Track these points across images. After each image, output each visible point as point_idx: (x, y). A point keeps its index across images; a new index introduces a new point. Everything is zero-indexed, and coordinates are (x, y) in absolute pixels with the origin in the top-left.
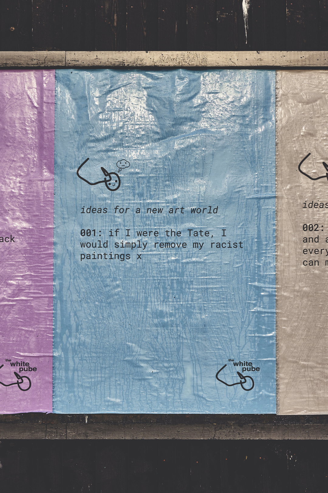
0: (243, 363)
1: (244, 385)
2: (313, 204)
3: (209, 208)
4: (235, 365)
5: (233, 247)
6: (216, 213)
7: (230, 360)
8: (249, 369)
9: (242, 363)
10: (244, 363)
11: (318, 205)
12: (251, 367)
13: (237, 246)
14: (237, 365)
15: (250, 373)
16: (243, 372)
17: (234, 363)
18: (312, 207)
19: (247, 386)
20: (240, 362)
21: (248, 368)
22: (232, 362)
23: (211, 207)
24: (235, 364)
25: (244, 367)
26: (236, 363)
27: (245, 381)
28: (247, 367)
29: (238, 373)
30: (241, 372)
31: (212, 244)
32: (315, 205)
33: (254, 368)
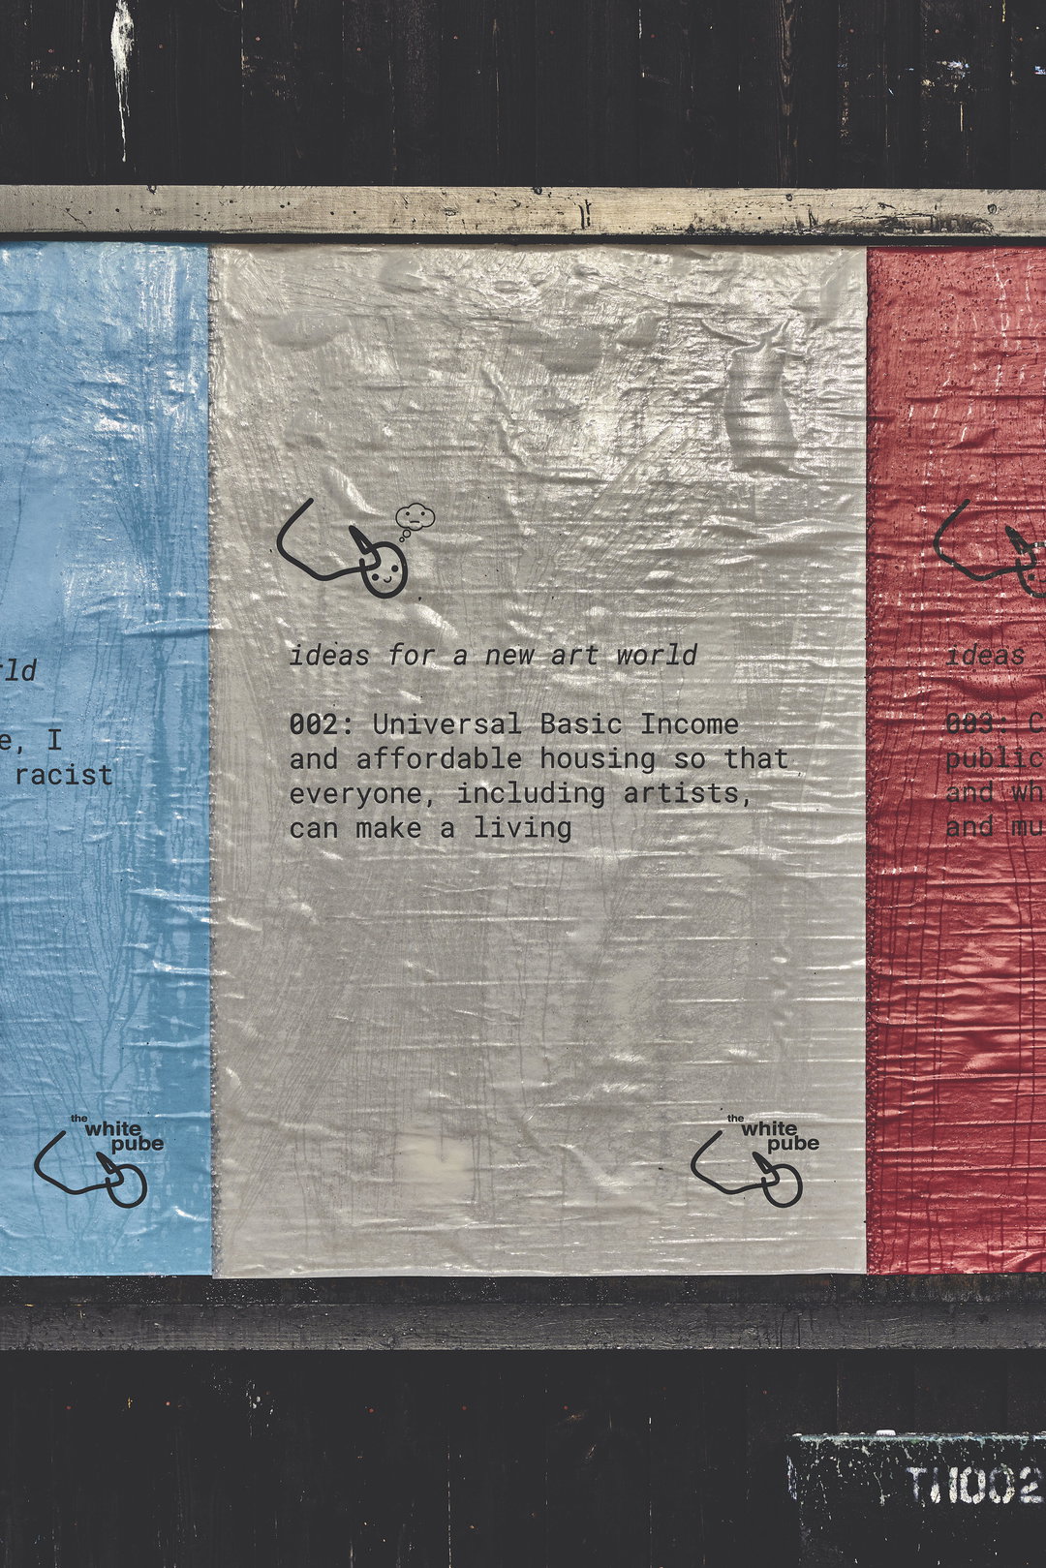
0: (115, 1125)
1: (117, 1190)
2: (321, 654)
3: (10, 664)
4: (90, 1134)
5: (81, 783)
6: (32, 679)
7: (74, 1118)
8: (131, 1146)
9: (112, 1127)
10: (118, 1127)
11: (334, 657)
12: (137, 1138)
13: (93, 779)
14: (97, 1134)
15: (137, 1158)
16: (114, 1153)
17: (87, 1126)
18: (316, 663)
19: (124, 1193)
20: (105, 1123)
21: (127, 1141)
22: (82, 1125)
23: (14, 661)
24: (92, 1130)
25: (116, 1137)
26: (93, 1127)
27: (121, 1180)
28: (127, 1137)
29: (100, 1156)
30: (107, 1153)
31: (19, 772)
32: (325, 657)
33: (147, 1141)
